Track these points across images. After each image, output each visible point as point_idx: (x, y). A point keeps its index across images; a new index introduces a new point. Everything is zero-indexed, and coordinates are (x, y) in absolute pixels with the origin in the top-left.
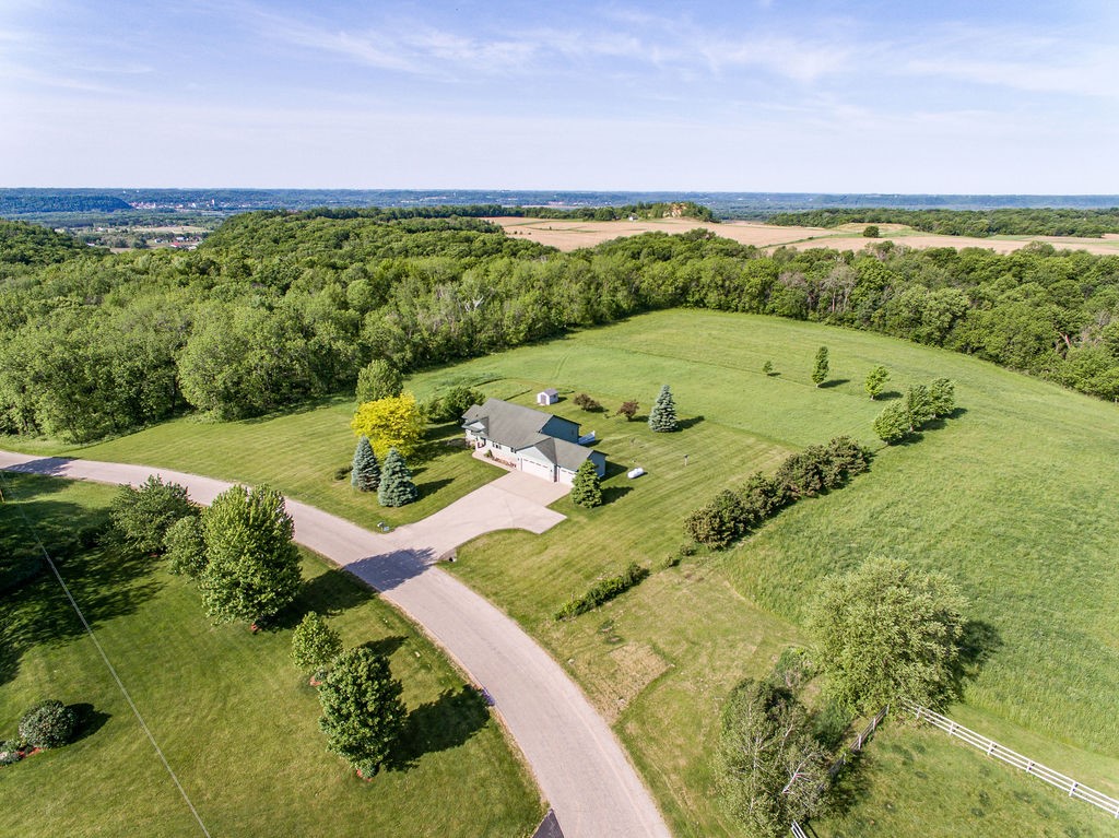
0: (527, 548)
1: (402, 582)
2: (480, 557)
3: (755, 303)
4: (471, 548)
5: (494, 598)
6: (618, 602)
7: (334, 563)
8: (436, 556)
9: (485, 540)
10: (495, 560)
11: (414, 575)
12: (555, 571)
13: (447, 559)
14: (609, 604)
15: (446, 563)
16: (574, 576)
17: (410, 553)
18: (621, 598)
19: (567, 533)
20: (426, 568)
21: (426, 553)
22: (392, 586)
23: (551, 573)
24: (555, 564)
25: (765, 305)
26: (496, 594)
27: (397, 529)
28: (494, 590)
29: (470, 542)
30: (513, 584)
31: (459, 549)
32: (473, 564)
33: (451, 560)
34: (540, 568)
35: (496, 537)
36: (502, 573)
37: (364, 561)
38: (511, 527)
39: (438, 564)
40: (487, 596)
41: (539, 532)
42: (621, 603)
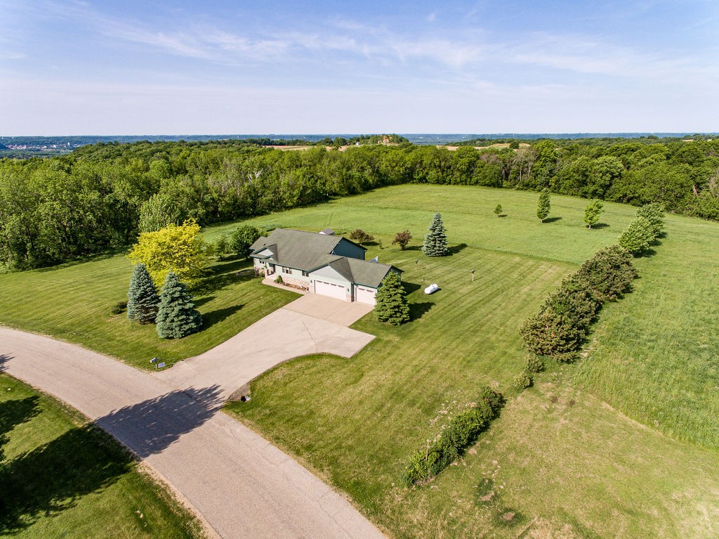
0: (338, 377)
1: (175, 438)
2: (280, 393)
3: (464, 177)
4: (268, 382)
5: (306, 455)
6: (483, 446)
7: (82, 417)
8: (224, 396)
9: (285, 370)
10: (301, 396)
11: (193, 427)
12: (382, 406)
13: (239, 398)
14: (472, 451)
15: (238, 405)
16: (409, 411)
17: (189, 394)
18: (484, 439)
19: (381, 355)
20: (209, 414)
21: (210, 393)
22: (158, 447)
23: (378, 409)
24: (379, 396)
25: (471, 178)
26: (309, 448)
27: (176, 365)
28: (305, 442)
29: (267, 373)
30: (331, 430)
31: (253, 384)
32: (272, 403)
33: (243, 399)
34: (361, 402)
35: (298, 366)
36: (312, 413)
37: (124, 411)
38: (313, 352)
39: (226, 407)
40: (298, 453)
41: (349, 356)
42: (488, 447)
